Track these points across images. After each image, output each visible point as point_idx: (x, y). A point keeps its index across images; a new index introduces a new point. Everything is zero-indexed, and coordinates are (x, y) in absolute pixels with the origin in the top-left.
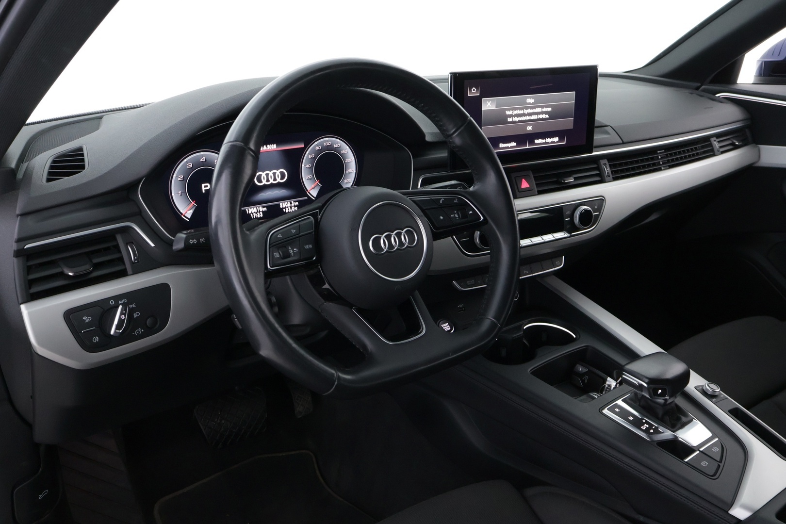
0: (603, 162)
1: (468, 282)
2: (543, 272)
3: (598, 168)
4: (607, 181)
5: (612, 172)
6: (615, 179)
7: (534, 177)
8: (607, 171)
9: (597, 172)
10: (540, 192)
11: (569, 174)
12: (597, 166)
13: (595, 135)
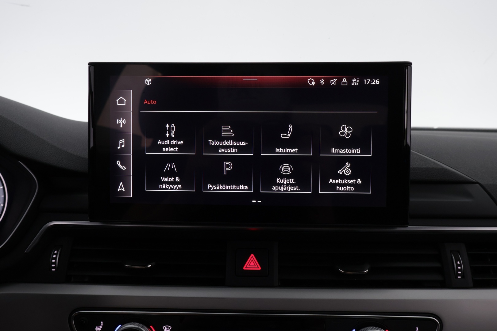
8: (459, 266)
12: (437, 253)
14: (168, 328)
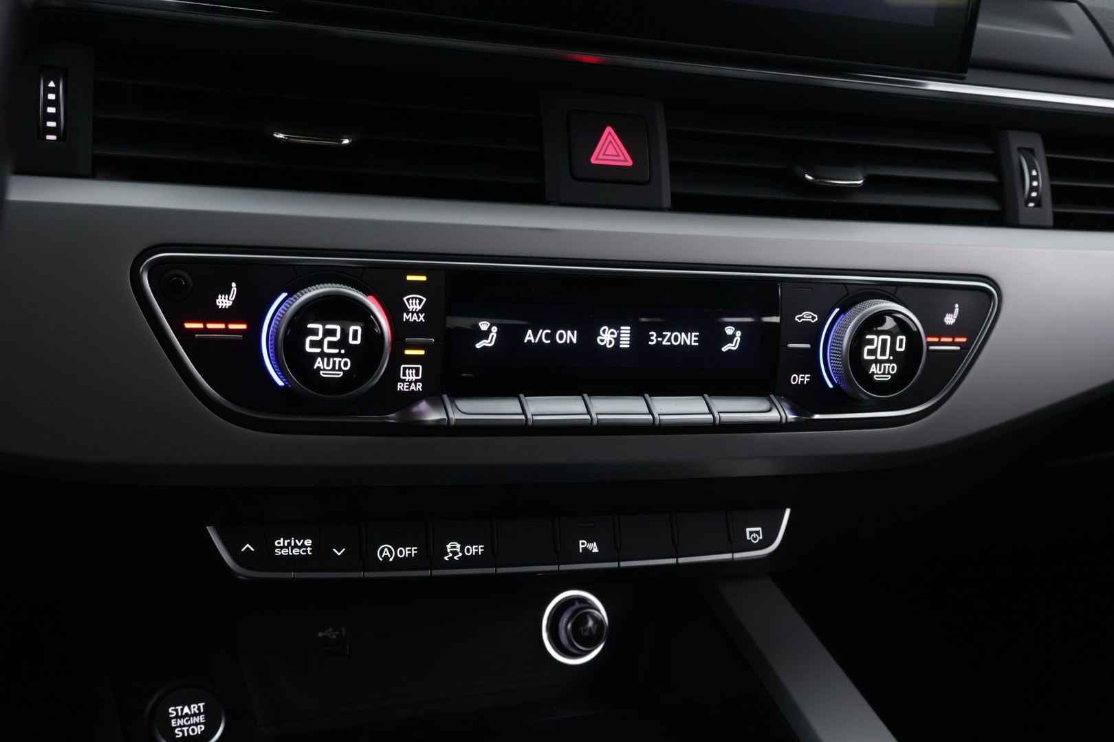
0: (1016, 140)
1: (281, 542)
2: (728, 556)
3: (995, 162)
4: (1022, 221)
5: (1054, 189)
6: (1063, 223)
7: (671, 135)
8: (1033, 178)
9: (990, 178)
10: (685, 204)
11: (847, 159)
12: (989, 152)
13: (981, 16)
14: (418, 301)
